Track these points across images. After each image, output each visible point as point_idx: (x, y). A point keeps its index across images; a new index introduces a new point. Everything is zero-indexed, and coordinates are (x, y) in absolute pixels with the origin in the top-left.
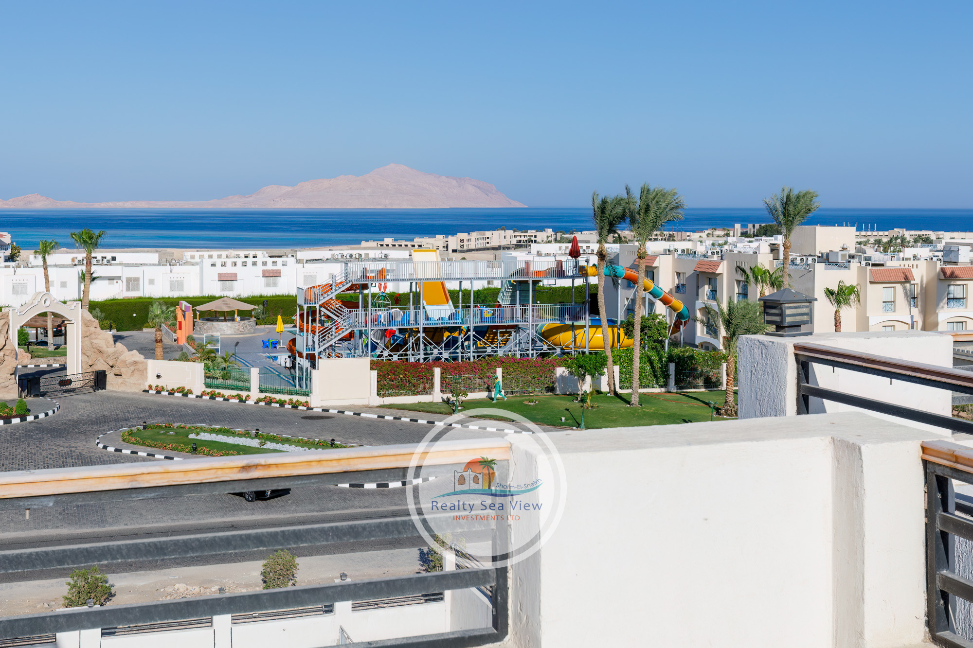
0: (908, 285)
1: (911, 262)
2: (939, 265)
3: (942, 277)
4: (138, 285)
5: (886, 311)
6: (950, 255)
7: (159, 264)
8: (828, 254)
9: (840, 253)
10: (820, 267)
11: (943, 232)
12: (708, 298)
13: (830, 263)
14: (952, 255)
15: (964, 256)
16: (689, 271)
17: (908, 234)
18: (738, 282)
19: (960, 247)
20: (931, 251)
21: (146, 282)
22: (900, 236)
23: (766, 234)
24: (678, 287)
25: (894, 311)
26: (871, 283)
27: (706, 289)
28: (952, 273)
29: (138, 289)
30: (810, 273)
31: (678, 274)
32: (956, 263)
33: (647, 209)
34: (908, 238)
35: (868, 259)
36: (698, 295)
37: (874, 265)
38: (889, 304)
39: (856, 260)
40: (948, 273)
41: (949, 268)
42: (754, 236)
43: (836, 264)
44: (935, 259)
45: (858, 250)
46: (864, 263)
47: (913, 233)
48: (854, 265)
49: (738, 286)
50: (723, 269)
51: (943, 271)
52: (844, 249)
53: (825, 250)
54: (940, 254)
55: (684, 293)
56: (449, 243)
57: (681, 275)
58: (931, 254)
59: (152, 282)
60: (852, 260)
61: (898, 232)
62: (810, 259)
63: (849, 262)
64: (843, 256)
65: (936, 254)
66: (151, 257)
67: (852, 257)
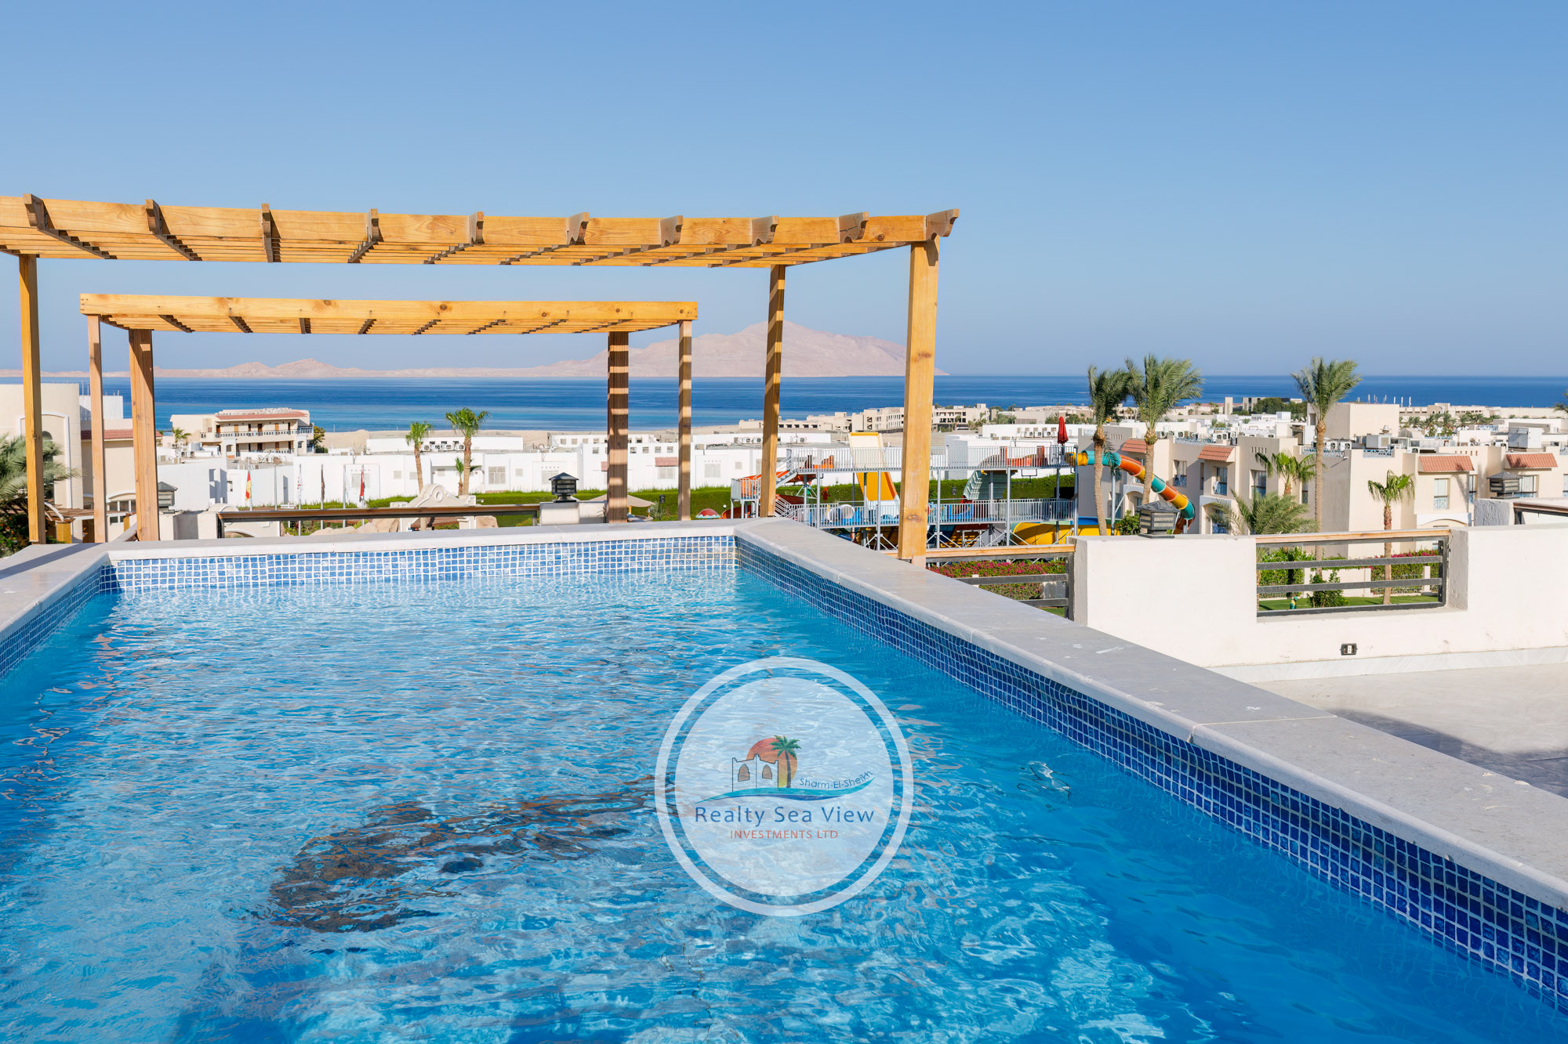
0: (1463, 477)
1: (1469, 448)
2: (1504, 451)
3: (1508, 466)
4: (503, 476)
5: (1438, 508)
6: (1517, 439)
7: (525, 451)
8: (1365, 439)
9: (1380, 437)
10: (1357, 455)
11: (1499, 408)
12: (1216, 492)
13: (1369, 450)
14: (1520, 439)
15: (1535, 440)
16: (1192, 459)
17: (1454, 411)
18: (1254, 472)
19: (1530, 429)
20: (1492, 434)
21: (513, 472)
22: (1442, 412)
23: (1265, 411)
24: (1176, 478)
25: (1448, 508)
26: (1420, 473)
27: (1214, 481)
28: (1518, 461)
29: (503, 482)
30: (1346, 461)
31: (1177, 463)
32: (1524, 449)
33: (1156, 385)
34: (1453, 415)
35: (1415, 444)
36: (1202, 488)
37: (1422, 452)
38: (1443, 499)
39: (1401, 445)
40: (1514, 461)
41: (1515, 454)
42: (1251, 413)
43: (1376, 450)
44: (1498, 444)
45: (1402, 434)
46: (1410, 449)
47: (1460, 408)
48: (1399, 450)
49: (1254, 477)
50: (1235, 456)
51: (1508, 458)
52: (1385, 432)
53: (1362, 433)
54: (1505, 438)
55: (1185, 485)
56: (853, 422)
57: (1181, 464)
58: (1492, 438)
59: (519, 472)
60: (1395, 445)
61: (1440, 407)
62: (1343, 444)
63: (1392, 448)
64: (1385, 440)
65: (1499, 437)
66: (514, 441)
67: (1396, 441)
